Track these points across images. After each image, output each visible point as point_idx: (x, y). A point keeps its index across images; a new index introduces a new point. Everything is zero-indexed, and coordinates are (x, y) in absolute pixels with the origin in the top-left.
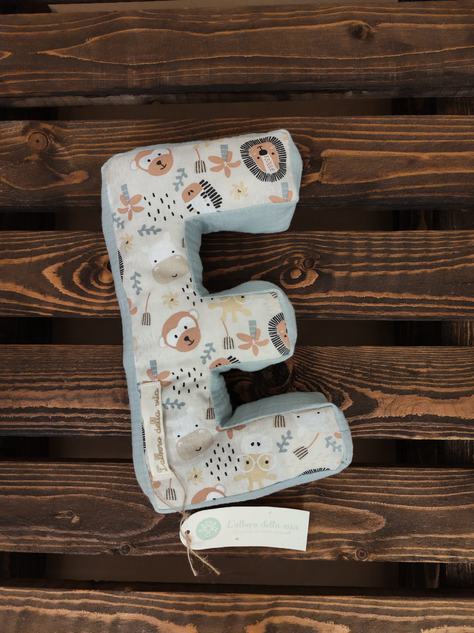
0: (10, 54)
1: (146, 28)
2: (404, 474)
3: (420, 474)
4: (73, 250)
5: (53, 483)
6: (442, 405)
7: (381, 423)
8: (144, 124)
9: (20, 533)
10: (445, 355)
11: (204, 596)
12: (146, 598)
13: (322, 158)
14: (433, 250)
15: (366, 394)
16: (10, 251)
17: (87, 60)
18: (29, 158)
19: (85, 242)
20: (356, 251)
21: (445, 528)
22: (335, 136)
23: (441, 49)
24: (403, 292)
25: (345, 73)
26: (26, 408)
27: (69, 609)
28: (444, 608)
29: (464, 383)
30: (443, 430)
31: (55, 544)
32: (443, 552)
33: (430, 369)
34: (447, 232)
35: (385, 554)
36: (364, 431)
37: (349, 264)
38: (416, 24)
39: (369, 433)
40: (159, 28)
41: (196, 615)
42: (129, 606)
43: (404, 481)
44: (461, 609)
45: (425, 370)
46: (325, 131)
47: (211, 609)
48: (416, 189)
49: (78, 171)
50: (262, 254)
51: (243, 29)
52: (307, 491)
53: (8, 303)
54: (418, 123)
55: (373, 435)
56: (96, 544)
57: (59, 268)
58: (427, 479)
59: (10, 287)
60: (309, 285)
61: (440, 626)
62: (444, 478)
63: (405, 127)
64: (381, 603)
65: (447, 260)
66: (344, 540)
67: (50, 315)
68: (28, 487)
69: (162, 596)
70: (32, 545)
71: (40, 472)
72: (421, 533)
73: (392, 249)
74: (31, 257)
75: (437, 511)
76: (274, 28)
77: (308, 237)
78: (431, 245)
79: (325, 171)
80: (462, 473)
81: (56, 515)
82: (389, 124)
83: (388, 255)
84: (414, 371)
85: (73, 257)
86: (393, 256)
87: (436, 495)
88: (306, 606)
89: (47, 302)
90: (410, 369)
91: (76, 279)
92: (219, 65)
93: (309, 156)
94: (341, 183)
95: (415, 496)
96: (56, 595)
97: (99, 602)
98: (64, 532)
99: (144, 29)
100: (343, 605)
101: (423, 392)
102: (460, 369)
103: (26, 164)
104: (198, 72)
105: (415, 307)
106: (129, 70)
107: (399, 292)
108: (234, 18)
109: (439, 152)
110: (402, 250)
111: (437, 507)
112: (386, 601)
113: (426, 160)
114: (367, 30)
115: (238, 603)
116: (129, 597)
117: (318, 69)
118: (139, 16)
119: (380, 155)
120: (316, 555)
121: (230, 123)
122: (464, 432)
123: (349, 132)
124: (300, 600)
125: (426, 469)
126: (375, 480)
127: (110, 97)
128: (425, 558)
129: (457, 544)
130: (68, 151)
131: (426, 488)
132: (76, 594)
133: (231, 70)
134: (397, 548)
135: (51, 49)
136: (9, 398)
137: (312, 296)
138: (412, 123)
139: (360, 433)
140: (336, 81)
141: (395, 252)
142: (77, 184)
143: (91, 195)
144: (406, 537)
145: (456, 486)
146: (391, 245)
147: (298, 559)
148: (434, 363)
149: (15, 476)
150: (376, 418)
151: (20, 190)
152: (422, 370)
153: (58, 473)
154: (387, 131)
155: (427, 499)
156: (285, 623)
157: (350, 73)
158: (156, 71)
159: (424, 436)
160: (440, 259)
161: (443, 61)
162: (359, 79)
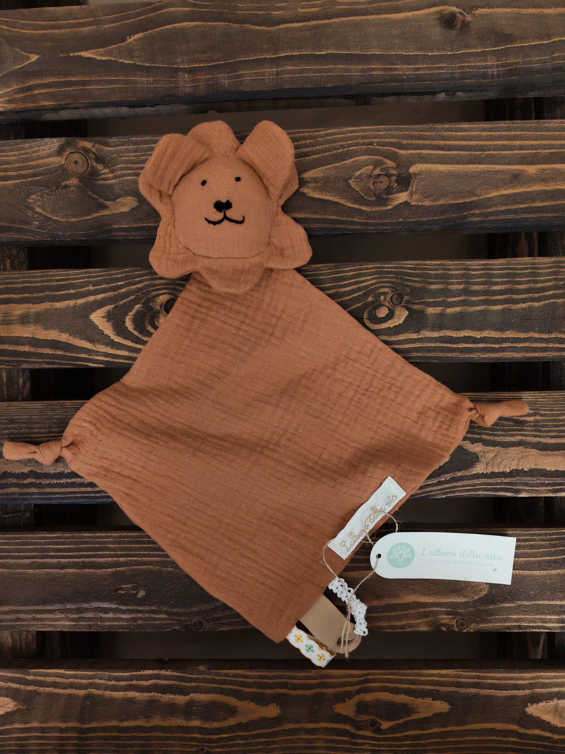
0: (36, 57)
1: (198, 21)
3: (526, 535)
4: (124, 290)
5: (114, 554)
6: (551, 457)
7: (482, 480)
9: (79, 611)
10: (555, 401)
12: (222, 676)
13: (411, 174)
14: (541, 280)
15: (465, 448)
16: (51, 293)
17: (130, 62)
18: (67, 183)
19: (138, 281)
20: (452, 283)
21: (555, 594)
22: (425, 147)
23: (550, 39)
25: (437, 71)
27: (137, 691)
30: (553, 486)
31: (119, 621)
32: (553, 620)
33: (538, 418)
36: (463, 489)
38: (520, 9)
39: (469, 490)
40: (214, 22)
41: (279, 694)
42: (205, 686)
45: (532, 419)
46: (414, 142)
47: (295, 687)
48: (521, 208)
49: (126, 198)
50: (342, 290)
51: (314, 20)
53: (52, 354)
54: (523, 130)
55: (473, 493)
56: (166, 619)
57: (109, 312)
58: (535, 540)
59: (53, 335)
60: (397, 324)
61: (550, 700)
63: (507, 135)
64: (484, 676)
65: (557, 292)
67: (101, 366)
68: (86, 560)
69: (240, 674)
70: (93, 623)
71: (98, 543)
72: (528, 600)
73: (493, 280)
74: (76, 299)
76: (350, 18)
77: (396, 268)
78: (539, 275)
79: (414, 190)
81: (119, 590)
82: (489, 132)
83: (489, 288)
85: (124, 299)
86: (494, 288)
87: (545, 558)
88: (401, 682)
89: (97, 351)
91: (129, 324)
92: (287, 65)
93: (395, 172)
94: (433, 204)
96: (123, 676)
97: (171, 682)
98: (130, 608)
99: (196, 23)
100: (442, 679)
101: (530, 443)
103: (64, 191)
104: (262, 74)
105: (521, 347)
106: (180, 74)
107: (502, 330)
108: (302, 7)
109: (548, 164)
110: (505, 281)
111: (546, 571)
113: (533, 174)
114: (461, 18)
115: (324, 680)
116: (204, 676)
117: (404, 67)
118: (190, 7)
119: (479, 170)
120: (410, 626)
121: (301, 135)
123: (442, 143)
124: (393, 675)
125: (533, 529)
128: (533, 627)
130: (113, 173)
131: (534, 551)
132: (145, 675)
133: (301, 71)
134: (501, 617)
135: (86, 50)
137: (401, 337)
138: (515, 130)
139: (459, 491)
140: (425, 81)
141: (497, 284)
142: (125, 212)
143: (142, 225)
144: (512, 605)
146: (492, 276)
147: (391, 631)
149: (70, 548)
150: (477, 474)
151: (59, 221)
153: (119, 543)
154: (487, 140)
155: (535, 562)
156: (378, 700)
157: (442, 71)
158: (212, 74)
159: (531, 492)
160: (549, 291)
161: (551, 55)
162: (452, 78)
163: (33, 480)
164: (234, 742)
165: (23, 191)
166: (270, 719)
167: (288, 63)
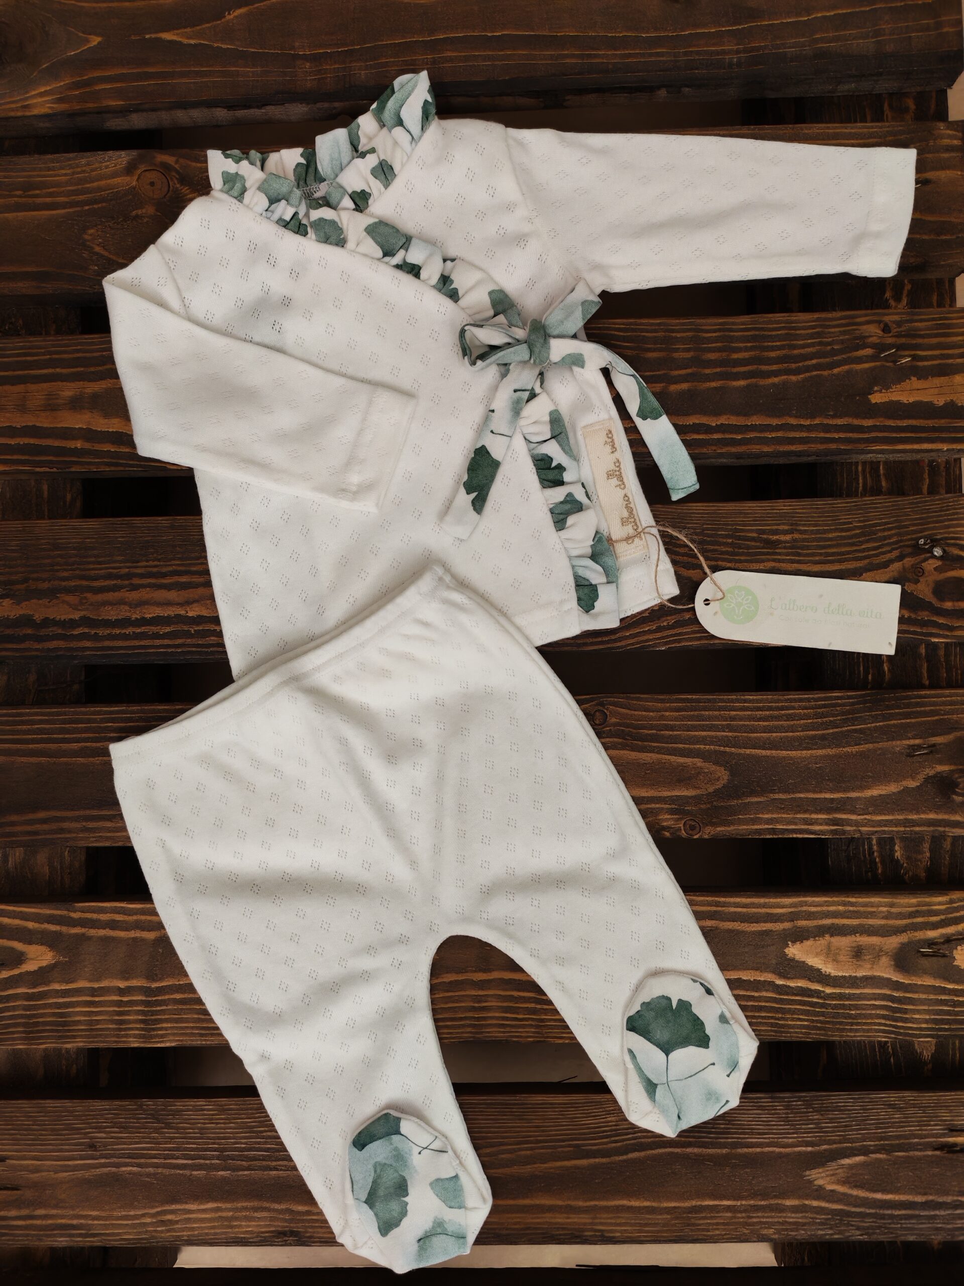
2: (758, 701)
24: (753, 415)
26: (153, 617)
28: (825, 908)
29: (851, 556)
34: (823, 315)
35: (729, 826)
37: (665, 372)
43: (757, 713)
44: (851, 908)
52: (604, 732)
62: (819, 705)
66: (662, 806)
75: (810, 758)
80: (849, 697)
84: (770, 539)
90: (765, 536)
95: (774, 735)
102: (844, 534)
112: (732, 900)
126: (711, 713)
127: (268, 108)
129: (842, 808)
136: (125, 604)
145: (839, 718)
148: (804, 525)
152: (783, 538)
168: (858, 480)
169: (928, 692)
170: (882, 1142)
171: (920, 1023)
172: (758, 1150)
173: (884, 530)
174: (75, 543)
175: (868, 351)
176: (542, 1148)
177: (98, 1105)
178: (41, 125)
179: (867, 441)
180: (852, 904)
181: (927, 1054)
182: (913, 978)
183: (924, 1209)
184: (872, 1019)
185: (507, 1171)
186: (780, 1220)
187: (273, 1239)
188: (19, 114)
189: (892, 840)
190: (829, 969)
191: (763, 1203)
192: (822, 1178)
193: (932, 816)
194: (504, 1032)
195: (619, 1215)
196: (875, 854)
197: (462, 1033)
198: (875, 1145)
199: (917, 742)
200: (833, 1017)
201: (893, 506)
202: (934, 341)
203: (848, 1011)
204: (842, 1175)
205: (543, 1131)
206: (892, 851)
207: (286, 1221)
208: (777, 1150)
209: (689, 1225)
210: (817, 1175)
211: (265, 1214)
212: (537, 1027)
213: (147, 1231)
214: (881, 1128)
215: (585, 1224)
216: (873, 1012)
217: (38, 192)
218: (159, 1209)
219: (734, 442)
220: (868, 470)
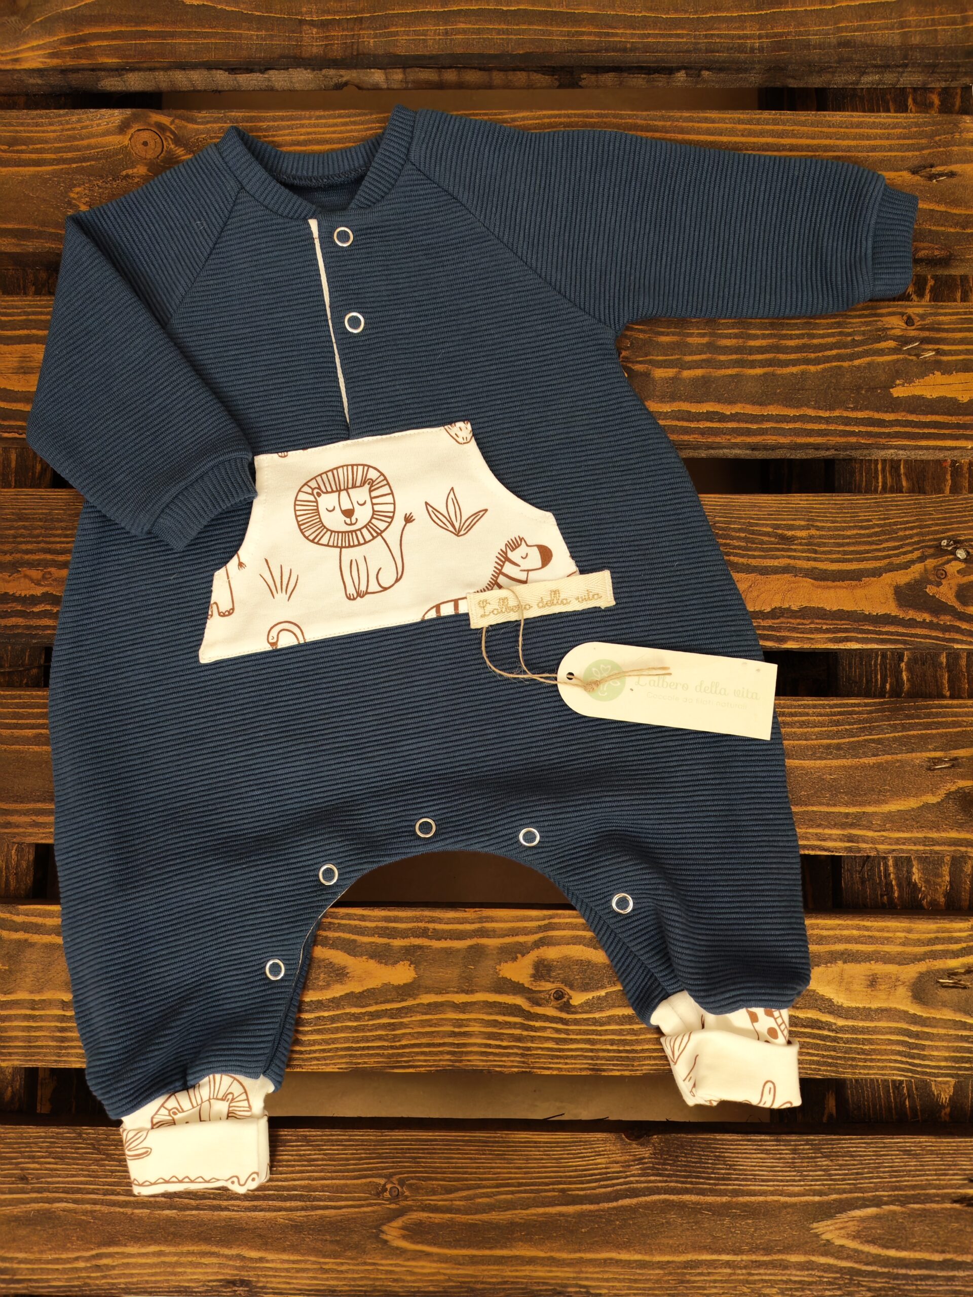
3: (795, 707)
6: (832, 591)
8: (330, 117)
10: (838, 509)
11: (427, 913)
14: (820, 334)
17: (234, 9)
18: (130, 172)
20: (691, 335)
21: (837, 796)
23: (834, 3)
24: (770, 404)
25: (673, 40)
28: (838, 932)
30: (834, 632)
32: (834, 837)
33: (813, 532)
37: (678, 357)
41: (414, 946)
44: (866, 933)
45: (804, 534)
47: (439, 935)
54: (796, 124)
58: (807, 714)
61: (831, 963)
62: (835, 712)
63: (773, 130)
65: (843, 351)
69: (355, 915)
73: (750, 332)
75: (824, 768)
80: (866, 705)
83: (745, 342)
84: (786, 535)
86: (752, 343)
87: (822, 741)
90: (780, 532)
92: (460, 22)
101: (801, 570)
102: (863, 532)
103: (124, 183)
104: (424, 33)
105: (789, 429)
106: (305, 28)
107: (761, 404)
110: (768, 334)
111: (824, 762)
115: (485, 925)
117: (628, 32)
122: (869, 636)
125: (806, 698)
127: (271, 72)
129: (858, 823)
131: (806, 730)
133: (479, 32)
138: (784, 124)
140: (657, 52)
141: (756, 337)
145: (855, 726)
148: (820, 521)
152: (799, 533)
154: (743, 135)
155: (807, 747)
156: (566, 958)
157: (681, 40)
158: (352, 29)
159: (801, 641)
160: (831, 350)
161: (836, 24)
162: (696, 50)
163: (48, 607)
164: (339, 1025)
165: (63, 182)
166: (398, 987)
167: (462, 19)
168: (878, 479)
169: (950, 702)
170: (896, 1193)
171: (939, 1061)
172: (761, 1199)
173: (905, 529)
174: (42, 514)
175: (891, 344)
176: (525, 1192)
177: (33, 1131)
178: (32, 81)
179: (888, 435)
180: (867, 929)
181: (945, 1097)
182: (932, 1011)
183: (942, 1269)
184: (888, 1054)
185: (485, 1217)
186: (784, 1278)
187: (220, 1289)
188: (9, 67)
189: (909, 859)
190: (840, 999)
191: (765, 1258)
192: (831, 1231)
193: (953, 835)
194: (487, 1061)
195: (607, 1269)
196: (892, 876)
197: (440, 1060)
198: (889, 1196)
199: (938, 754)
200: (845, 1053)
201: (915, 504)
202: (959, 335)
203: (861, 1046)
204: (852, 1229)
205: (526, 1173)
206: (910, 873)
207: (237, 1268)
208: (783, 1199)
209: (682, 1282)
210: (825, 1228)
211: (214, 1260)
212: (523, 1055)
213: (79, 1278)
214: (896, 1177)
215: (568, 1278)
216: (889, 1048)
217: (24, 147)
218: (94, 1252)
219: (749, 432)
220: (888, 468)
